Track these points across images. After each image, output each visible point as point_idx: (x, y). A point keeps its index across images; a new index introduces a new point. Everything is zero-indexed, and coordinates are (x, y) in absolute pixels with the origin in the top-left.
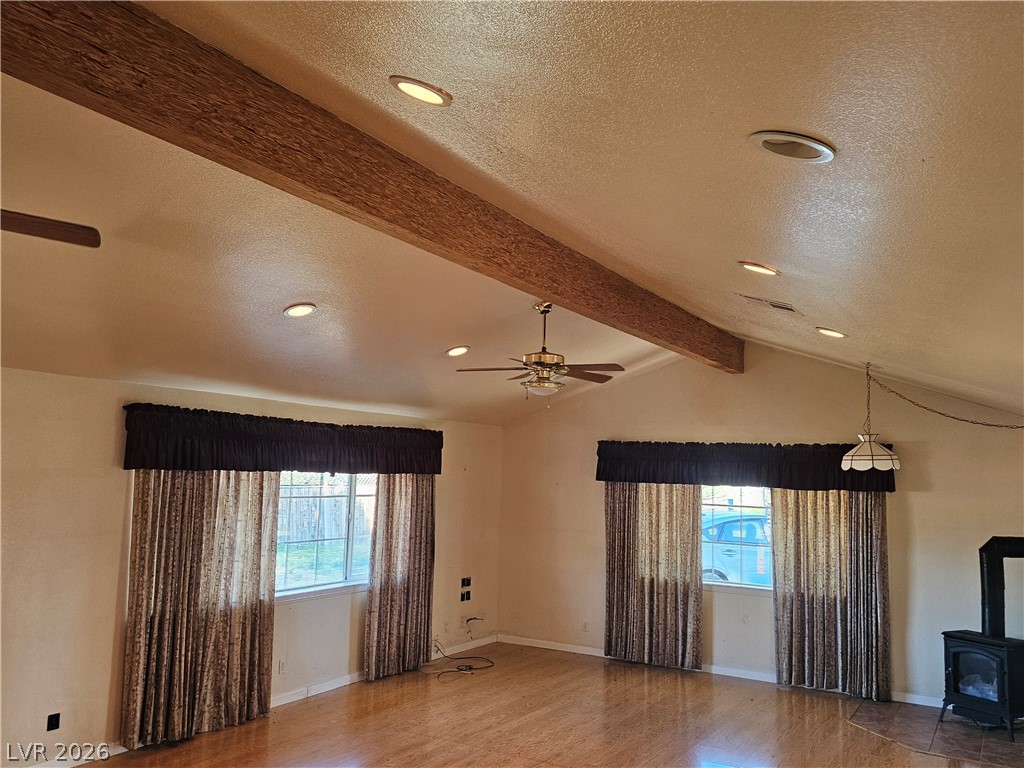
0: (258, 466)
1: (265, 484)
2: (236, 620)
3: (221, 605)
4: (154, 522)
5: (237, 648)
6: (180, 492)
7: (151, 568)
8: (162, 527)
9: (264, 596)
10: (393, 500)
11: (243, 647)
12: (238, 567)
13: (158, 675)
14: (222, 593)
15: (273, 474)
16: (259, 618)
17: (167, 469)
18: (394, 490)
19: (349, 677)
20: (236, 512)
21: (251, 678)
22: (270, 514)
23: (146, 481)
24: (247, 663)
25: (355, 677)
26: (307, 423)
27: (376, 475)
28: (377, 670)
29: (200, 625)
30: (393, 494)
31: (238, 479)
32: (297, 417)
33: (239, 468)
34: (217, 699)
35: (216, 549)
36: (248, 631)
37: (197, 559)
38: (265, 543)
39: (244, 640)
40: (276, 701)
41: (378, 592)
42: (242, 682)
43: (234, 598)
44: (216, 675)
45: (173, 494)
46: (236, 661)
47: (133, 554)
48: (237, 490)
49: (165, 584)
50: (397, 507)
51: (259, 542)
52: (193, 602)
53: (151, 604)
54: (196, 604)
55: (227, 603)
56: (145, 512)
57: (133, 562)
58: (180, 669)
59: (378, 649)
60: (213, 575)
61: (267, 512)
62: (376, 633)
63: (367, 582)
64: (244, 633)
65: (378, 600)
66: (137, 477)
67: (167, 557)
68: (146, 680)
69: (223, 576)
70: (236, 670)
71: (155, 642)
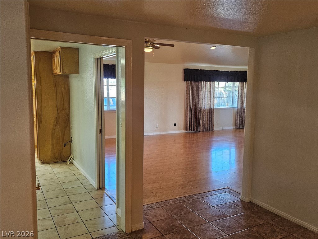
0: (210, 80)
1: (212, 84)
2: (206, 111)
3: (203, 108)
4: (190, 91)
5: (207, 117)
6: (194, 86)
7: (189, 100)
8: (191, 92)
9: (212, 107)
10: (243, 89)
11: (208, 117)
12: (206, 101)
13: (192, 119)
14: (203, 106)
15: (213, 82)
16: (211, 112)
17: (192, 81)
18: (243, 86)
19: (233, 127)
20: (205, 90)
21: (210, 123)
22: (213, 91)
23: (188, 84)
24: (209, 120)
25: (234, 127)
26: (221, 71)
27: (238, 83)
28: (240, 126)
29: (199, 111)
30: (243, 87)
31: (206, 83)
32: (218, 70)
33: (206, 81)
34: (203, 126)
35: (202, 97)
36: (209, 114)
37: (198, 99)
38: (212, 97)
39: (208, 115)
40: (215, 129)
41: (239, 109)
42: (208, 123)
43: (206, 107)
44: (203, 121)
45: (193, 86)
46: (207, 119)
47: (187, 97)
48: (205, 86)
49: (192, 103)
50: (244, 90)
51: (211, 96)
52: (197, 107)
53: (190, 106)
54: (198, 107)
55: (204, 108)
56: (188, 89)
57: (187, 99)
58: (195, 119)
59: (240, 122)
60: (201, 102)
61: (212, 90)
62: (239, 118)
63: (237, 107)
64: (208, 114)
65: (239, 111)
66: (187, 83)
67: (192, 98)
68: (190, 120)
69: (203, 103)
70: (207, 121)
71: (191, 113)
